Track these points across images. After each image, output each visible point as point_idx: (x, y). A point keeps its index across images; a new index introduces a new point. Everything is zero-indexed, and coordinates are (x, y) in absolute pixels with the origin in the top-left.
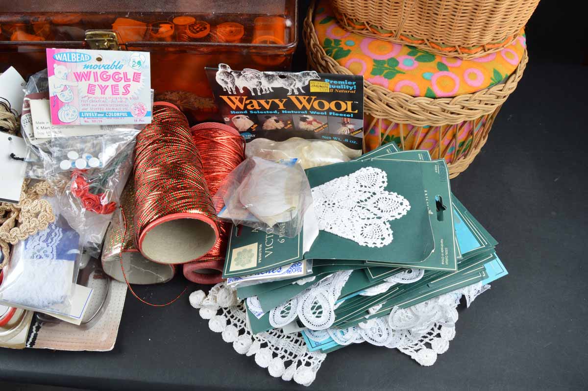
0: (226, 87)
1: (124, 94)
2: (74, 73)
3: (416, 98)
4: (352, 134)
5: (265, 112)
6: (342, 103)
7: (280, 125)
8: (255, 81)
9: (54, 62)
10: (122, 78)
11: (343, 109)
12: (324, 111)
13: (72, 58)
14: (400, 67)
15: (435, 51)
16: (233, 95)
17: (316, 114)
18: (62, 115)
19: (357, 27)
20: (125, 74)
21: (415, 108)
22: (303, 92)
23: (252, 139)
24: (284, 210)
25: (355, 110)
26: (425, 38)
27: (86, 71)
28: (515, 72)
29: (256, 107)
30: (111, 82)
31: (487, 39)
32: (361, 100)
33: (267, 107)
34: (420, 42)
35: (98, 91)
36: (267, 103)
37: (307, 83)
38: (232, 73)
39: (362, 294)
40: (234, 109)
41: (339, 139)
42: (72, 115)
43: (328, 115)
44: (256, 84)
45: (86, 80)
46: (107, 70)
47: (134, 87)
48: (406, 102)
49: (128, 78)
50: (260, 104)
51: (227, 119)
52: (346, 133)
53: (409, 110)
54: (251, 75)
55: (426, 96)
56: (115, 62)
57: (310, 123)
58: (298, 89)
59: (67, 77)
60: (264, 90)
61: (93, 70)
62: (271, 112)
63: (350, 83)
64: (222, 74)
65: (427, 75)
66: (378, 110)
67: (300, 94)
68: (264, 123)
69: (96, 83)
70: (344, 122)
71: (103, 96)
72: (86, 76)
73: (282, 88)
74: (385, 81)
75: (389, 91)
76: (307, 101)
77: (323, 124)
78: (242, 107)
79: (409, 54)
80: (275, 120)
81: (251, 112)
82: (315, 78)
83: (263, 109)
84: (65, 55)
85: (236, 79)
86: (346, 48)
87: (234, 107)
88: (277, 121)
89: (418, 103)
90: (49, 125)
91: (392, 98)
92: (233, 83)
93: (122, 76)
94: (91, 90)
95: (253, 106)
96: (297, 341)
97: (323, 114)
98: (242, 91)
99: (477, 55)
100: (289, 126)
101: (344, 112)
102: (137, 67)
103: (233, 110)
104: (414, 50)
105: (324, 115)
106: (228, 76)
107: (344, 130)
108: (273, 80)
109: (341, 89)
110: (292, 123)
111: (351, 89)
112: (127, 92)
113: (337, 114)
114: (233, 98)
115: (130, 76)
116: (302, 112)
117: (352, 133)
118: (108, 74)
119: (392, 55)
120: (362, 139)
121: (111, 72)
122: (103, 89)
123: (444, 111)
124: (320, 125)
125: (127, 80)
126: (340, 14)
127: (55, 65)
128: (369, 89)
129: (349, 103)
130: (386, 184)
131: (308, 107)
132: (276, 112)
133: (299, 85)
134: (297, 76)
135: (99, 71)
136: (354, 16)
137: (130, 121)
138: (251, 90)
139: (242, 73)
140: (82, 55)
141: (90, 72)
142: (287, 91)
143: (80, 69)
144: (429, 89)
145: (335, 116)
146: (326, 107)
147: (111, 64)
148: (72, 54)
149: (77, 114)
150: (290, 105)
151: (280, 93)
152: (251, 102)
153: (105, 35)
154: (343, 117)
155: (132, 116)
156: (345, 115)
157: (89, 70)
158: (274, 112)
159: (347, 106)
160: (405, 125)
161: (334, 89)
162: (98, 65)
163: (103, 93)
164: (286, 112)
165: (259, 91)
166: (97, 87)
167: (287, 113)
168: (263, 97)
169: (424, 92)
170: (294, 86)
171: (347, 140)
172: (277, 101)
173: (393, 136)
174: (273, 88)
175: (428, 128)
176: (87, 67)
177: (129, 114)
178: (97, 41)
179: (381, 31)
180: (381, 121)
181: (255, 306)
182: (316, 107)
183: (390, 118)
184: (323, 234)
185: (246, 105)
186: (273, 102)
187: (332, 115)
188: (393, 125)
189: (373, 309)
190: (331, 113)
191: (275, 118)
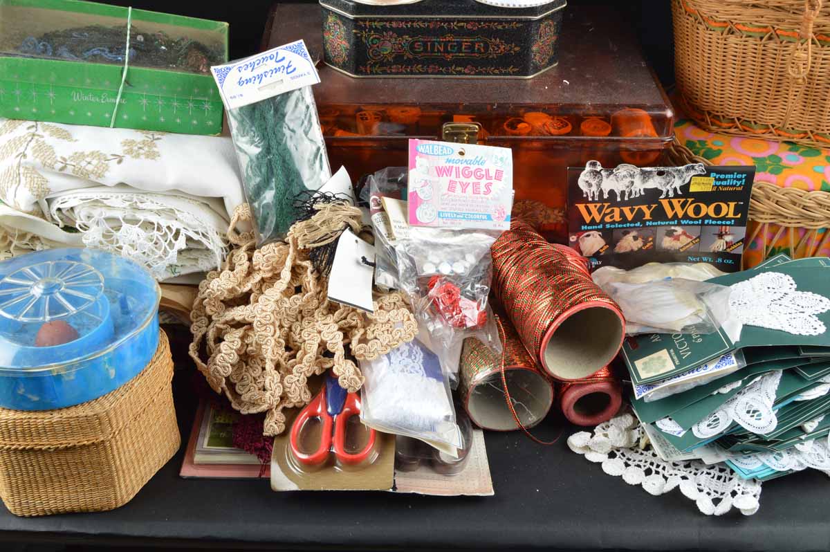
0: (588, 192)
1: (485, 193)
2: (436, 168)
3: (811, 192)
4: (728, 250)
5: (625, 226)
6: (723, 205)
7: (637, 245)
8: (626, 181)
9: (416, 154)
10: (483, 175)
11: (723, 214)
12: (698, 219)
13: (435, 150)
14: (784, 162)
15: (821, 144)
16: (593, 201)
17: (688, 225)
18: (420, 214)
19: (725, 125)
20: (487, 171)
21: (811, 204)
22: (680, 193)
23: (597, 267)
24: (689, 314)
25: (738, 214)
26: (808, 129)
27: (448, 165)
29: (617, 218)
30: (472, 179)
32: (747, 202)
34: (802, 135)
35: (458, 188)
36: (632, 210)
37: (686, 182)
38: (602, 172)
39: (798, 399)
40: (588, 222)
41: (710, 259)
42: (430, 215)
43: (703, 224)
44: (627, 184)
45: (447, 175)
46: (469, 165)
47: (496, 185)
48: (799, 198)
49: (491, 175)
50: (622, 214)
51: (573, 239)
52: (721, 250)
53: (804, 208)
54: (625, 173)
55: (821, 190)
56: (477, 157)
57: (677, 238)
58: (675, 189)
59: (428, 171)
60: (633, 192)
61: (455, 165)
62: (632, 225)
63: (739, 176)
64: (588, 174)
65: (819, 169)
66: (763, 212)
67: (676, 196)
68: (617, 242)
69: (457, 180)
70: (721, 232)
71: (464, 194)
72: (448, 171)
73: (656, 189)
74: (773, 177)
75: (778, 187)
76: (681, 205)
77: (694, 237)
78: (598, 219)
79: (790, 150)
80: (634, 237)
81: (608, 226)
82: (700, 173)
83: (624, 219)
84: (427, 146)
85: (604, 179)
86: (714, 148)
87: (588, 219)
88: (635, 238)
89: (814, 198)
90: (405, 225)
91: (783, 195)
92: (599, 185)
93: (484, 173)
94: (451, 187)
95: (612, 217)
96: (719, 478)
97: (697, 222)
98: (606, 196)
100: (649, 245)
101: (724, 218)
102: (500, 164)
103: (585, 224)
104: (794, 146)
105: (698, 225)
106: (596, 175)
107: (719, 245)
108: (649, 179)
109: (726, 186)
110: (654, 241)
111: (738, 185)
112: (488, 191)
113: (714, 222)
114: (591, 206)
115: (492, 173)
116: (671, 223)
117: (729, 247)
118: (470, 170)
119: (772, 152)
120: (740, 256)
121: (473, 168)
122: (464, 187)
124: (690, 240)
125: (489, 177)
126: (702, 112)
127: (417, 158)
129: (732, 205)
130: (795, 286)
131: (681, 214)
132: (638, 224)
133: (678, 183)
134: (679, 171)
135: (461, 167)
136: (722, 112)
137: (489, 225)
138: (618, 194)
139: (614, 171)
140: (445, 148)
141: (452, 167)
142: (662, 191)
143: (442, 163)
144: (824, 182)
145: (712, 225)
146: (702, 214)
147: (473, 158)
148: (435, 146)
149: (435, 213)
150: (659, 214)
151: (652, 196)
152: (612, 211)
153: (465, 128)
154: (722, 225)
155: (492, 220)
156: (724, 223)
157: (451, 164)
158: (636, 225)
159: (728, 209)
160: (797, 229)
161: (718, 186)
162: (461, 159)
163: (464, 191)
164: (651, 223)
165: (627, 194)
166: (458, 184)
167: (652, 226)
168: (632, 203)
169: (819, 185)
170: (671, 185)
171: (720, 260)
172: (644, 208)
173: (780, 247)
174: (645, 190)
175: (823, 231)
176: (448, 161)
177: (489, 218)
178: (456, 134)
179: (755, 127)
180: (767, 226)
181: (669, 426)
182: (691, 213)
183: (777, 221)
184: (746, 327)
185: (605, 215)
186: (640, 209)
187: (708, 224)
188: (781, 230)
189: (810, 427)
190: (706, 222)
191: (634, 233)
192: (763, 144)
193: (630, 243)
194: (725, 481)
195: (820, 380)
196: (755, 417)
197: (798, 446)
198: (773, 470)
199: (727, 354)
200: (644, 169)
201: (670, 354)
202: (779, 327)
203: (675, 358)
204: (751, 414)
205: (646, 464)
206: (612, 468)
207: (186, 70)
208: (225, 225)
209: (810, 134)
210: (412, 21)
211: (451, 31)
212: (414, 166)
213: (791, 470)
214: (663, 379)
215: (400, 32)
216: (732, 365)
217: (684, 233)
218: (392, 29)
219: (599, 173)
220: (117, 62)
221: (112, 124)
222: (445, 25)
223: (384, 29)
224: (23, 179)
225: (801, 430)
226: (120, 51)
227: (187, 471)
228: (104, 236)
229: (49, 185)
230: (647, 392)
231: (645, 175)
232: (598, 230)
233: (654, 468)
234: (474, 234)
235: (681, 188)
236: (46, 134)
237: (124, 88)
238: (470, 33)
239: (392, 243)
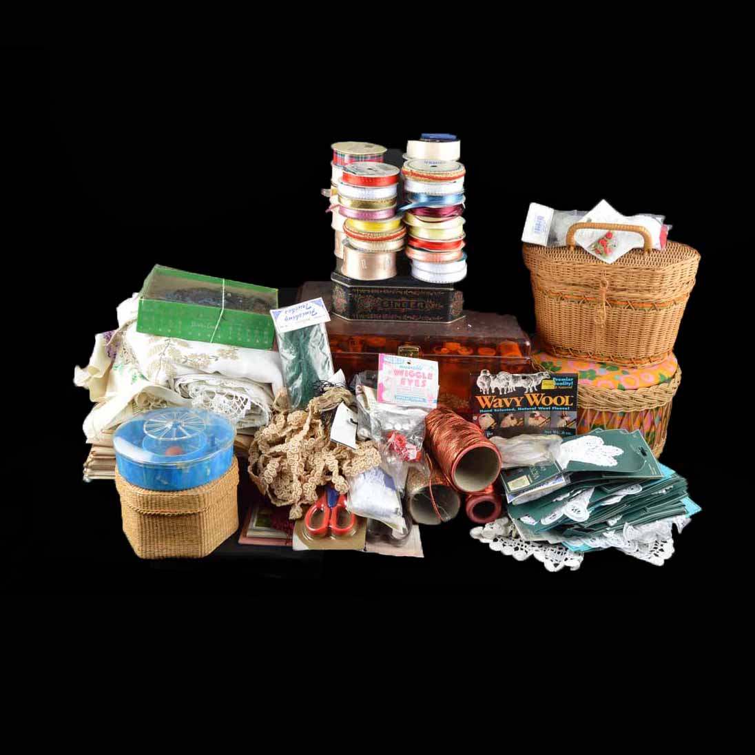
0: (483, 388)
1: (422, 386)
2: (394, 370)
3: (612, 390)
6: (562, 398)
7: (513, 423)
8: (505, 382)
9: (383, 362)
10: (421, 376)
11: (562, 404)
12: (548, 407)
14: (597, 373)
15: (618, 364)
16: (486, 395)
17: (543, 410)
18: (385, 396)
19: (564, 353)
20: (424, 374)
21: (613, 397)
22: (536, 390)
23: (491, 436)
24: (540, 457)
25: (571, 403)
26: (611, 355)
27: (401, 369)
28: (674, 377)
29: (501, 406)
30: (415, 378)
31: (651, 353)
32: (575, 396)
33: (508, 405)
34: (607, 359)
35: (407, 382)
36: (509, 401)
37: (539, 383)
38: (490, 377)
39: (603, 505)
41: (557, 432)
42: (390, 397)
43: (551, 410)
44: (505, 384)
45: (400, 375)
46: (413, 370)
47: (428, 382)
48: (606, 393)
50: (503, 403)
51: (475, 418)
52: (563, 426)
53: (609, 399)
54: (503, 377)
55: (618, 389)
56: (418, 366)
57: (537, 418)
58: (533, 388)
59: (390, 372)
60: (509, 389)
61: (405, 369)
62: (510, 410)
63: (569, 380)
64: (482, 378)
65: (616, 377)
66: (586, 401)
67: (534, 392)
69: (406, 378)
71: (410, 386)
72: (401, 372)
73: (522, 387)
74: (590, 382)
75: (593, 387)
76: (538, 398)
77: (547, 418)
78: (489, 406)
79: (601, 367)
81: (495, 410)
82: (546, 378)
83: (505, 407)
84: (390, 358)
86: (558, 365)
87: (483, 406)
88: (512, 418)
89: (614, 393)
90: (375, 401)
91: (596, 392)
92: (489, 385)
94: (403, 382)
95: (497, 405)
96: (559, 553)
98: (493, 392)
99: (646, 365)
100: (520, 423)
101: (563, 406)
102: (431, 369)
103: (482, 409)
104: (603, 365)
105: (548, 410)
106: (487, 379)
108: (518, 381)
109: (562, 386)
111: (569, 385)
112: (424, 385)
113: (558, 409)
114: (485, 398)
115: (426, 375)
118: (414, 373)
119: (591, 368)
120: (575, 429)
121: (415, 371)
122: (410, 382)
123: (632, 398)
124: (544, 420)
125: (424, 377)
126: (550, 346)
127: (384, 365)
128: (582, 388)
129: (567, 397)
130: (603, 443)
131: (538, 404)
132: (513, 409)
133: (534, 384)
134: (535, 376)
135: (409, 370)
136: (561, 345)
137: (424, 405)
138: (500, 390)
139: (497, 376)
140: (399, 360)
141: (403, 370)
142: (525, 389)
143: (398, 367)
144: (619, 385)
145: (556, 410)
146: (550, 403)
147: (415, 366)
148: (394, 359)
149: (393, 396)
150: (525, 403)
151: (520, 392)
152: (497, 401)
153: (411, 349)
155: (426, 402)
159: (565, 400)
160: (606, 412)
161: (558, 386)
162: (408, 366)
163: (410, 384)
164: (521, 409)
165: (505, 390)
166: (407, 380)
168: (509, 396)
169: (617, 386)
170: (531, 385)
171: (563, 433)
172: (516, 399)
173: (598, 424)
174: (516, 388)
175: (622, 414)
176: (401, 367)
177: (424, 400)
178: (406, 352)
179: (581, 354)
180: (589, 411)
181: (527, 520)
182: (544, 403)
183: (595, 408)
184: (571, 462)
185: (493, 403)
186: (514, 400)
187: (554, 410)
188: (598, 413)
189: (612, 522)
190: (553, 408)
191: (511, 415)
193: (509, 422)
194: (562, 554)
196: (576, 513)
197: (605, 534)
198: (590, 547)
199: (559, 476)
200: (514, 375)
201: (528, 477)
202: (590, 462)
203: (530, 479)
204: (574, 511)
205: (515, 545)
206: (495, 547)
207: (255, 311)
208: (271, 400)
209: (612, 358)
210: (383, 289)
211: (404, 296)
212: (381, 369)
213: (600, 548)
214: (523, 490)
215: (376, 296)
216: (562, 482)
217: (541, 416)
218: (371, 293)
219: (488, 377)
220: (218, 306)
221: (211, 340)
222: (401, 293)
223: (367, 293)
224: (162, 366)
225: (606, 524)
226: (219, 300)
227: (242, 541)
228: (205, 401)
229: (176, 371)
230: (514, 498)
231: (515, 379)
233: (520, 547)
234: (416, 410)
235: (537, 387)
236: (176, 344)
237: (221, 321)
238: (416, 297)
239: (368, 411)
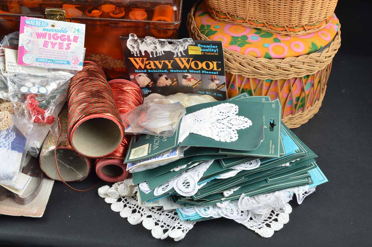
0: (133, 51)
1: (66, 49)
2: (36, 33)
3: (258, 59)
4: (218, 89)
5: (158, 71)
6: (210, 63)
7: (169, 82)
8: (153, 46)
9: (24, 25)
10: (66, 39)
11: (211, 68)
12: (198, 70)
13: (36, 23)
14: (248, 40)
15: (273, 31)
16: (137, 57)
17: (193, 73)
18: (25, 59)
19: (222, 17)
20: (69, 37)
21: (258, 65)
22: (184, 54)
23: (149, 93)
24: (167, 124)
25: (219, 69)
26: (265, 22)
27: (44, 32)
29: (153, 67)
30: (59, 41)
31: (305, 22)
32: (222, 61)
33: (160, 67)
34: (262, 25)
35: (50, 45)
36: (160, 63)
37: (186, 48)
38: (138, 40)
39: (218, 178)
40: (138, 68)
41: (210, 93)
42: (32, 60)
43: (201, 73)
44: (153, 48)
45: (43, 38)
46: (57, 33)
47: (73, 45)
48: (252, 61)
49: (70, 39)
50: (155, 65)
52: (214, 88)
53: (255, 67)
54: (150, 42)
55: (265, 58)
56: (63, 28)
57: (189, 80)
58: (181, 52)
59: (31, 35)
60: (158, 53)
61: (48, 32)
62: (163, 71)
63: (214, 47)
64: (131, 41)
65: (266, 45)
66: (234, 67)
67: (182, 56)
68: (157, 80)
69: (49, 41)
70: (212, 78)
71: (53, 49)
72: (44, 36)
73: (170, 52)
74: (238, 49)
75: (241, 54)
76: (187, 62)
77: (199, 80)
78: (143, 67)
79: (255, 33)
80: (165, 78)
81: (149, 71)
82: (191, 44)
83: (157, 68)
84: (32, 21)
85: (140, 44)
86: (214, 30)
87: (137, 67)
88: (167, 79)
89: (259, 62)
90: (16, 64)
91: (243, 59)
92: (138, 48)
93: (66, 37)
94: (45, 44)
95: (150, 66)
96: (173, 218)
97: (198, 72)
98: (143, 54)
99: (300, 33)
100: (175, 83)
101: (212, 70)
102: (77, 33)
103: (136, 69)
104: (260, 31)
105: (199, 73)
106: (135, 42)
107: (213, 85)
108: (164, 46)
109: (208, 52)
110: (177, 80)
111: (215, 52)
112: (68, 48)
113: (207, 72)
114: (137, 59)
115: (72, 38)
116: (184, 71)
117: (219, 87)
118: (57, 36)
119: (244, 34)
120: (225, 92)
121: (59, 34)
122: (53, 45)
123: (278, 68)
124: (197, 82)
125: (69, 40)
126: (211, 9)
127: (25, 27)
128: (228, 53)
129: (215, 63)
130: (237, 112)
131: (188, 67)
132: (166, 71)
133: (181, 49)
134: (180, 42)
135: (52, 33)
136: (219, 9)
137: (69, 67)
138: (150, 53)
139: (144, 40)
140: (43, 23)
141: (47, 33)
142: (174, 54)
143: (40, 31)
144: (267, 53)
145: (206, 74)
146: (200, 67)
147: (60, 29)
148: (37, 21)
149: (34, 59)
150: (176, 66)
151: (169, 55)
152: (149, 63)
153: (58, 12)
154: (212, 74)
155: (70, 64)
156: (212, 73)
157: (46, 32)
158: (165, 71)
159: (213, 65)
160: (253, 79)
161: (204, 52)
162: (52, 29)
163: (53, 47)
165: (155, 54)
166: (50, 43)
167: (174, 72)
168: (158, 58)
169: (264, 55)
170: (178, 50)
171: (215, 94)
172: (167, 62)
173: (247, 89)
174: (164, 52)
175: (269, 82)
176: (45, 30)
177: (68, 63)
178: (53, 15)
179: (237, 19)
180: (237, 76)
181: (144, 187)
182: (193, 66)
183: (243, 74)
184: (191, 135)
185: (146, 65)
186: (164, 62)
187: (204, 73)
188: (246, 79)
189: (227, 194)
190: (203, 72)
191: (165, 76)
192: (243, 29)
193: (163, 81)
194: (175, 220)
195: (233, 168)
196: (186, 186)
197: (219, 204)
198: (201, 216)
199: (174, 149)
200: (160, 39)
201: (149, 146)
202: (209, 136)
203: (150, 149)
204: (184, 184)
205: (134, 207)
206: (116, 207)
209: (266, 25)
212: (23, 32)
213: (211, 217)
214: (140, 160)
216: (176, 156)
217: (192, 78)
219: (136, 40)
225: (222, 194)
230: (132, 167)
231: (162, 43)
232: (144, 73)
233: (138, 209)
234: (59, 72)
235: (184, 51)
239: (5, 74)
